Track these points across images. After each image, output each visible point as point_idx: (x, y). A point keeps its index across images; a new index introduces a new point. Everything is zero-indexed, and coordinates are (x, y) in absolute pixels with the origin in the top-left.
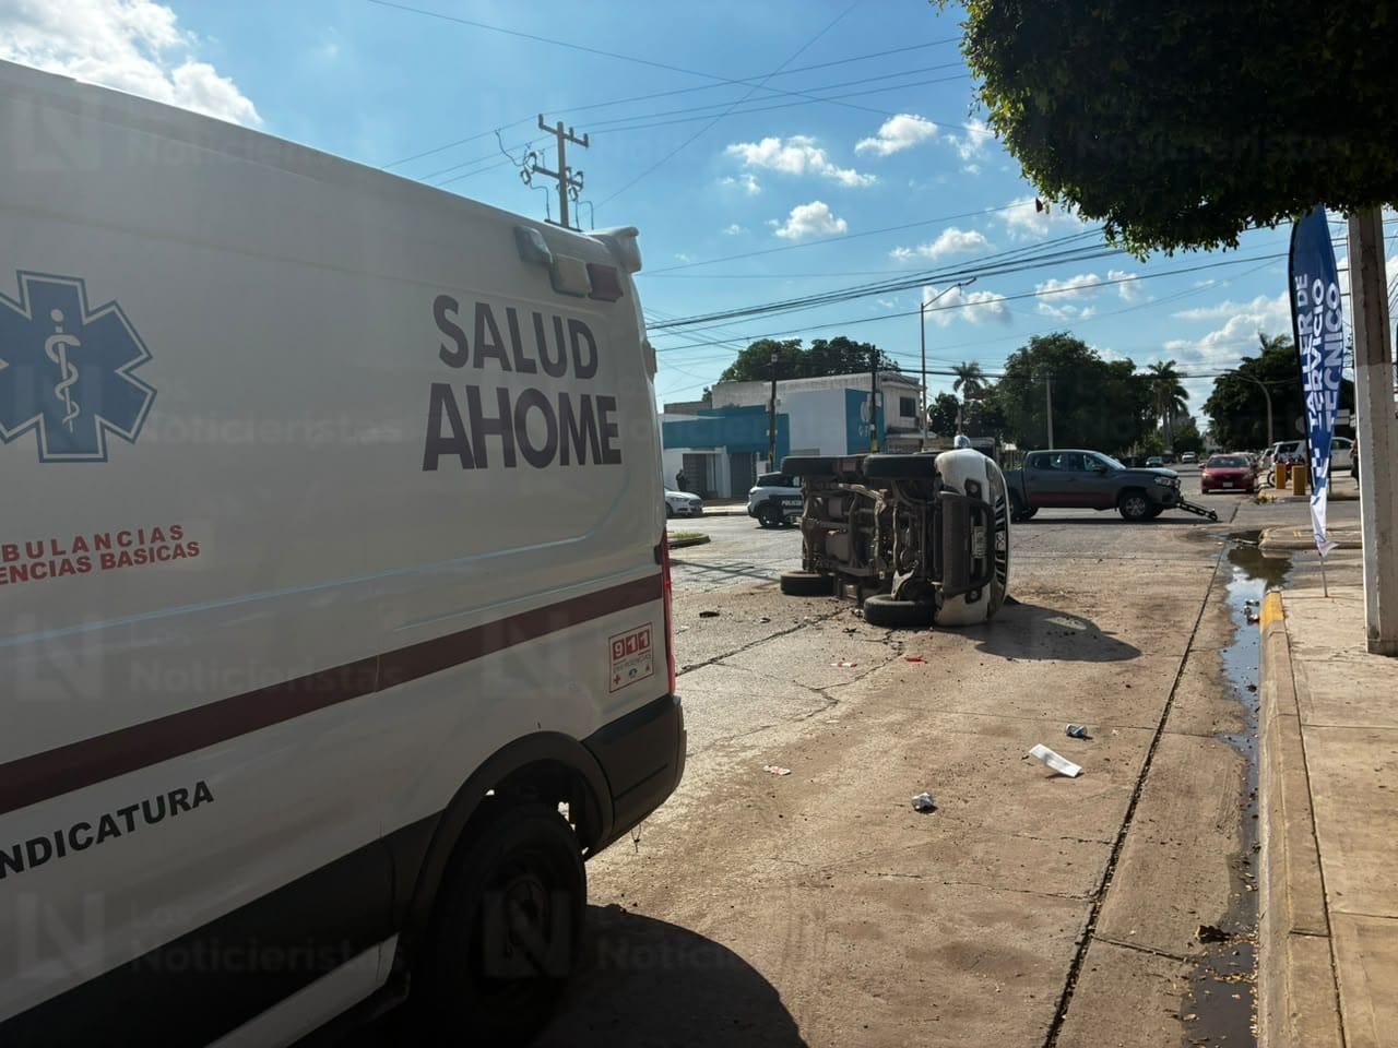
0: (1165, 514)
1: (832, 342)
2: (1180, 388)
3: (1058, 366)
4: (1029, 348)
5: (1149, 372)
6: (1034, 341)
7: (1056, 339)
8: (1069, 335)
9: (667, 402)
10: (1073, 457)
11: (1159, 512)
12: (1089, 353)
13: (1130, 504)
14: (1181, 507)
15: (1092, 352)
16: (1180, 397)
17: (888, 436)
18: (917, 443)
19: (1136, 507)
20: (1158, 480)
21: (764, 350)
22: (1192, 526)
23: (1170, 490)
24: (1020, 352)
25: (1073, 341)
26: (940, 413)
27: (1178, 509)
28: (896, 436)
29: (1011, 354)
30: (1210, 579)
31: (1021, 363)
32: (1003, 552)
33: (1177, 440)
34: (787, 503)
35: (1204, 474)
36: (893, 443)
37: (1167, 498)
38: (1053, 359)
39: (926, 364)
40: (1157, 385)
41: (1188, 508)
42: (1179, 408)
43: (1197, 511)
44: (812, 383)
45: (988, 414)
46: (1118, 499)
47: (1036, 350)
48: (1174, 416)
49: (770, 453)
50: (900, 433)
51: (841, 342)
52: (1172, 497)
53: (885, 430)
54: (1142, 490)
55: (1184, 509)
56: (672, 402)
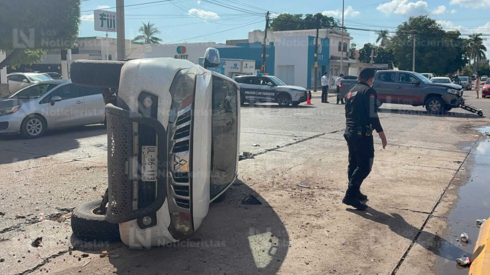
0: (453, 110)
1: (315, 16)
2: (483, 46)
3: (421, 31)
4: (408, 22)
5: (468, 38)
6: (411, 19)
7: (421, 18)
8: (428, 17)
9: (228, 40)
10: (402, 75)
11: (450, 109)
12: (437, 25)
13: (432, 104)
14: (461, 107)
15: (439, 25)
16: (483, 50)
17: (331, 61)
18: (347, 65)
19: (435, 106)
20: (449, 91)
21: (284, 18)
22: (465, 119)
23: (456, 97)
24: (403, 24)
25: (429, 20)
26: (363, 52)
27: (460, 108)
28: (334, 60)
29: (399, 25)
30: (451, 179)
31: (404, 29)
32: (185, 174)
33: (480, 70)
34: (247, 92)
35: (484, 87)
36: (334, 64)
37: (453, 101)
38: (419, 28)
39: (344, 24)
40: (471, 44)
41: (466, 108)
42: (482, 55)
43: (471, 110)
44: (296, 33)
45: (385, 53)
46: (425, 100)
47: (412, 24)
48: (479, 59)
49: (263, 66)
50: (336, 59)
51: (319, 16)
52: (458, 101)
53: (330, 57)
54: (440, 96)
55: (464, 108)
56: (230, 40)
